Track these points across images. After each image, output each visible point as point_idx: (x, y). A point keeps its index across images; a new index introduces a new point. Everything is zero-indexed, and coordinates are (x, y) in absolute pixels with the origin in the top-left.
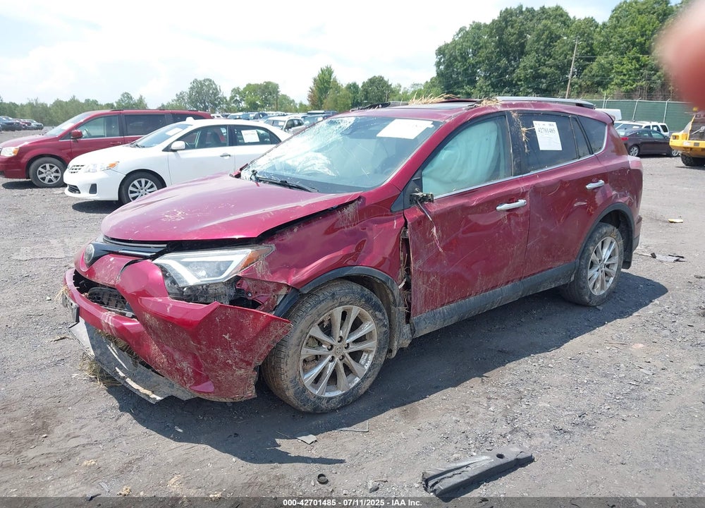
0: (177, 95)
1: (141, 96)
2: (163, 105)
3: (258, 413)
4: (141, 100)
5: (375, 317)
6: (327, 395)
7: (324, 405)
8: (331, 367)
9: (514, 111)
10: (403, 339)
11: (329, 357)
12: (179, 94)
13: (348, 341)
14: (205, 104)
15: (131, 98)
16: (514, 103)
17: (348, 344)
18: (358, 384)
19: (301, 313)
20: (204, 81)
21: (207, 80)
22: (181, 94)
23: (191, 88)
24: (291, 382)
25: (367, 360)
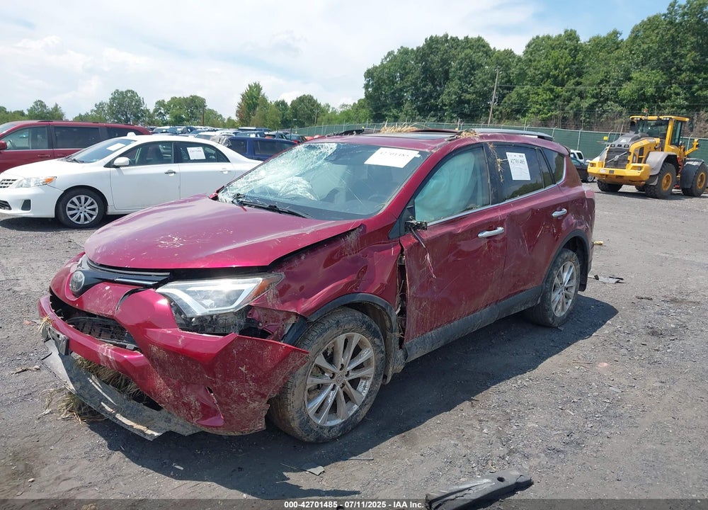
0: (96, 105)
1: (57, 105)
2: (80, 115)
3: (256, 444)
4: (56, 108)
5: (373, 343)
6: (329, 424)
7: (326, 434)
8: (332, 395)
9: (490, 143)
10: (397, 366)
11: (332, 386)
12: (98, 104)
13: (348, 369)
14: (126, 116)
15: (45, 106)
16: (489, 135)
17: (348, 372)
18: (357, 411)
19: (307, 342)
20: (126, 92)
21: (129, 91)
22: (100, 104)
23: (112, 98)
24: (297, 412)
25: (365, 387)
